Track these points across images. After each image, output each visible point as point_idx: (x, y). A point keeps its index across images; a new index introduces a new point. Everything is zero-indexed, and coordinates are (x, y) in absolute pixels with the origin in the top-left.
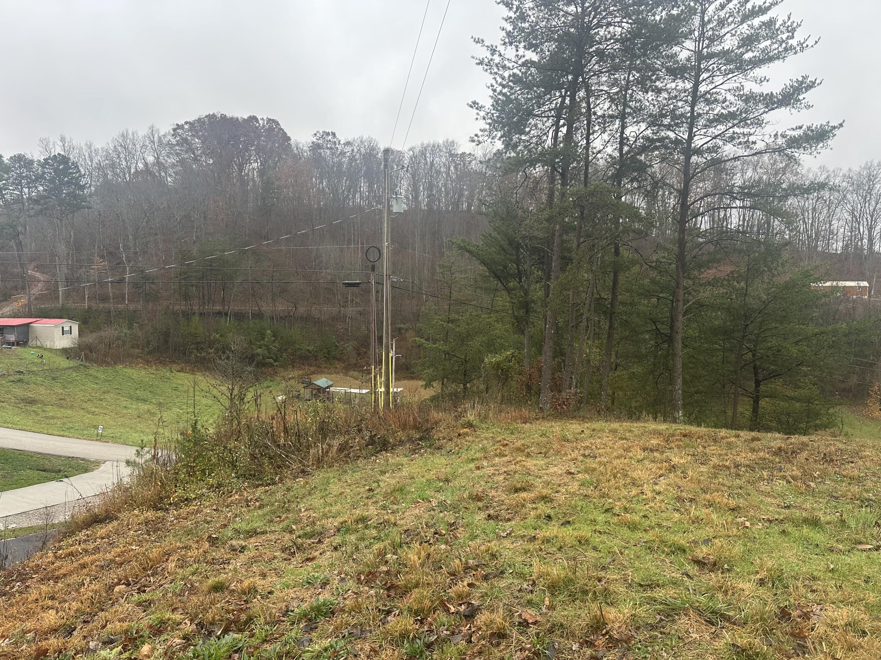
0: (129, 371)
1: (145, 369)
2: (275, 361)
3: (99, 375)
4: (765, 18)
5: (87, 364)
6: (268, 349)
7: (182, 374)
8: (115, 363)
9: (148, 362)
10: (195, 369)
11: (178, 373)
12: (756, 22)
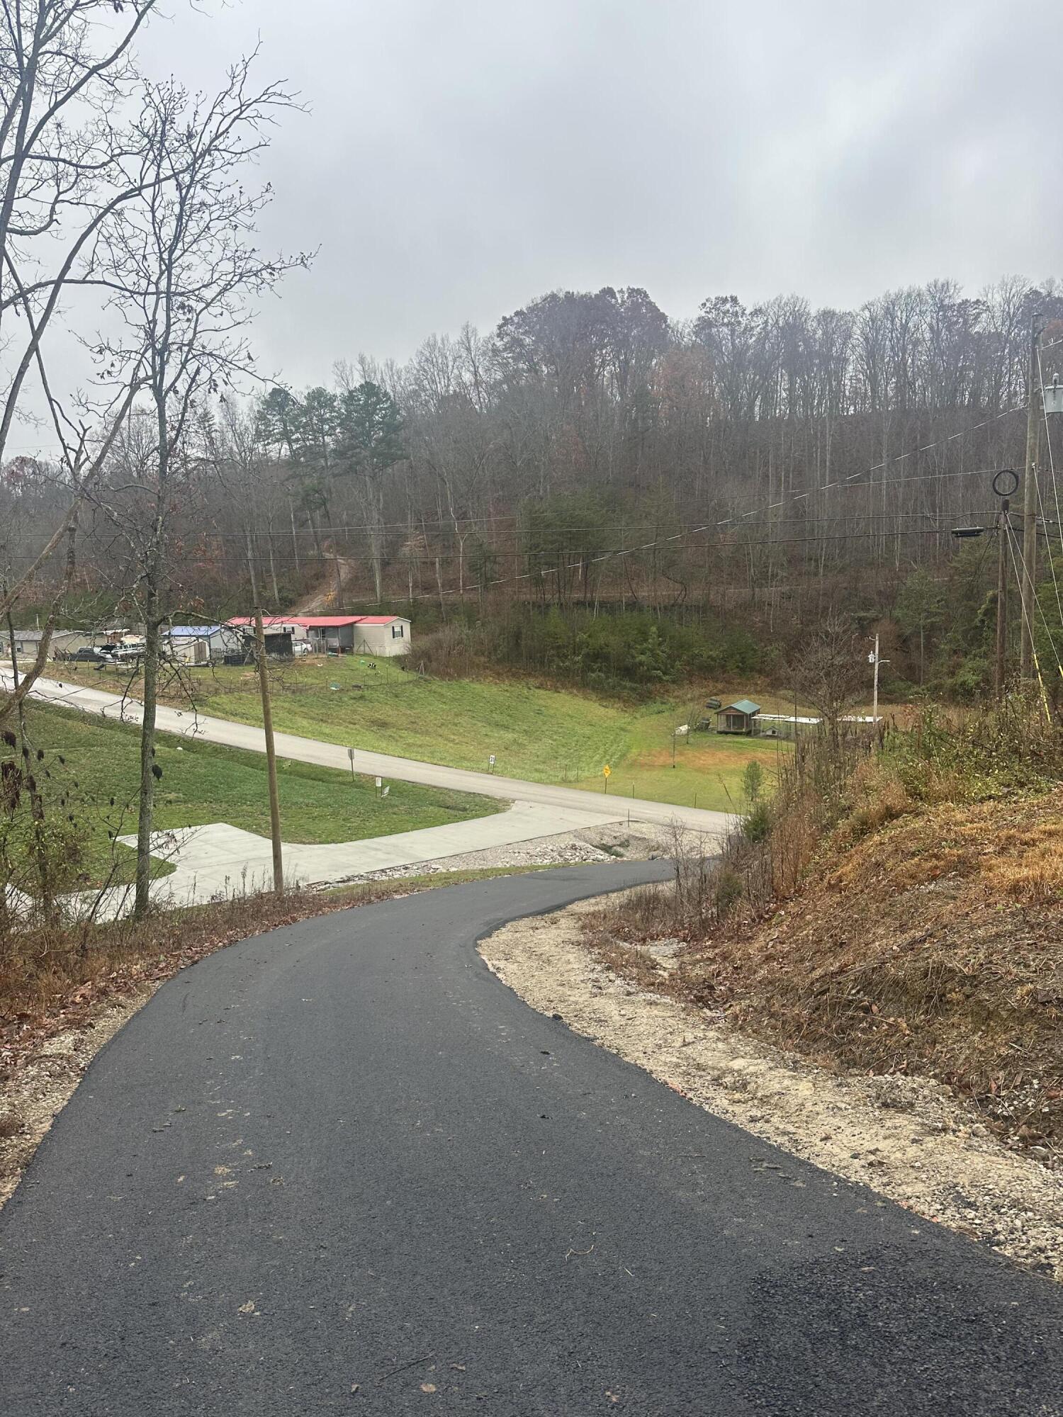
0: (477, 687)
1: (496, 684)
2: (665, 674)
3: (444, 691)
5: (427, 677)
6: (654, 655)
7: (542, 692)
8: (459, 676)
9: (499, 674)
10: (558, 685)
11: (537, 691)
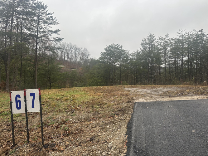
4: (51, 16)
12: (49, 16)
